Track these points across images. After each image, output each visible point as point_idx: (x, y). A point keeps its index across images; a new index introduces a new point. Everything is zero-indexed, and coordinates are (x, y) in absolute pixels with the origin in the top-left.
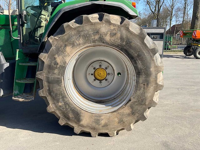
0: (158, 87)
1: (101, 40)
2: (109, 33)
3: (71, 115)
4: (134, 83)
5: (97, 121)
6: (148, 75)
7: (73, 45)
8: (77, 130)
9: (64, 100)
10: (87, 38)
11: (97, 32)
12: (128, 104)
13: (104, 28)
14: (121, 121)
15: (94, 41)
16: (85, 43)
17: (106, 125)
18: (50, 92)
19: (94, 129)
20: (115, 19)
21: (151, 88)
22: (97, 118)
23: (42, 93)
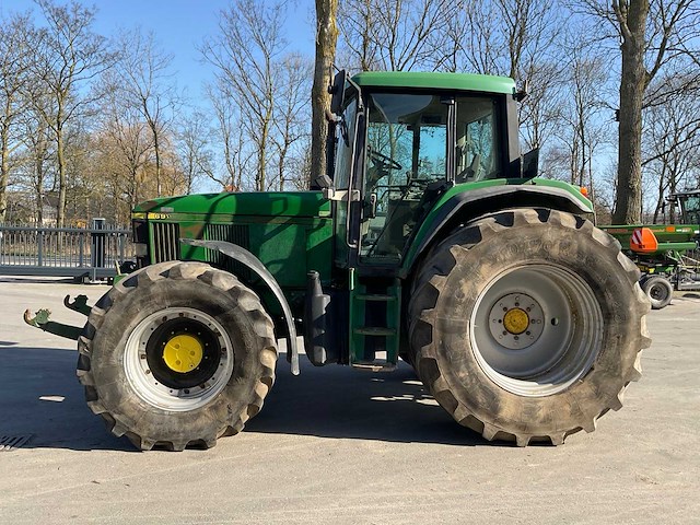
0: (642, 343)
1: (544, 254)
2: (559, 242)
3: (480, 398)
4: (600, 335)
5: (531, 411)
6: (625, 319)
7: (494, 262)
8: (490, 431)
9: (468, 367)
10: (518, 250)
11: (538, 240)
12: (590, 377)
13: (550, 234)
14: (576, 412)
15: (531, 257)
16: (514, 259)
17: (547, 420)
18: (444, 350)
19: (524, 428)
20: (567, 219)
21: (631, 345)
22: (530, 406)
23: (429, 352)
